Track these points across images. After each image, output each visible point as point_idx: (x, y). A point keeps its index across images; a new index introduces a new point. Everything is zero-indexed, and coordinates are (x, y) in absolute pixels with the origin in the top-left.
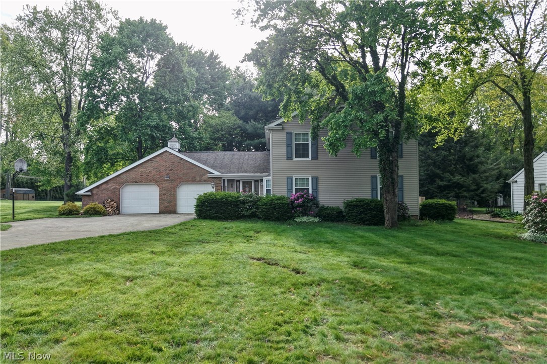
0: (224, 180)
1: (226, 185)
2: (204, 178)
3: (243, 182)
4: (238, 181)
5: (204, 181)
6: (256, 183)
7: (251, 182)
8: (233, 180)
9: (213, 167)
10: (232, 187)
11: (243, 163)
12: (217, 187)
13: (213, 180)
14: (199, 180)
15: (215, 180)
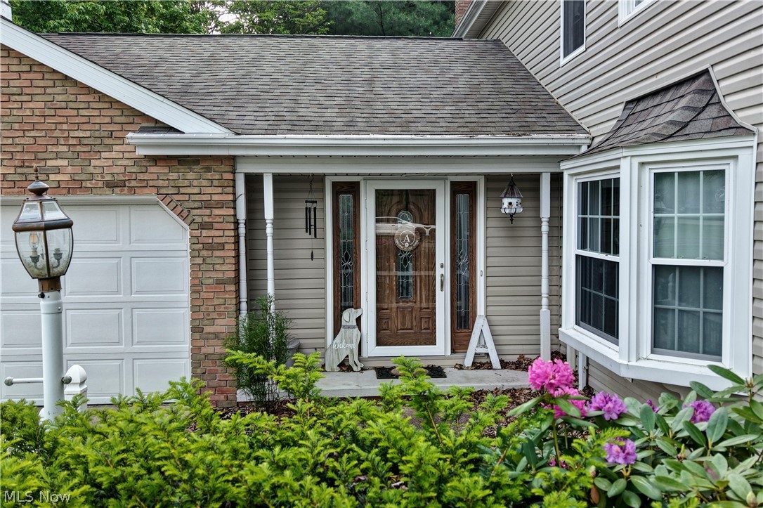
0: (254, 183)
1: (269, 213)
2: (112, 161)
3: (380, 195)
4: (347, 189)
5: (111, 185)
6: (463, 199)
7: (432, 194)
8: (316, 181)
9: (183, 97)
10: (312, 227)
11: (370, 82)
12: (203, 226)
13: (173, 176)
14: (67, 177)
15: (191, 175)
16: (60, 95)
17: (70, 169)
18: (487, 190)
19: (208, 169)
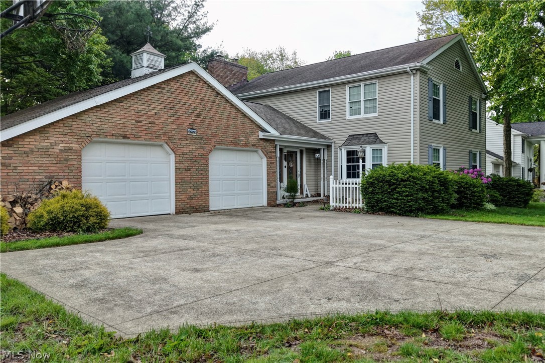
2: (253, 139)
5: (253, 146)
7: (296, 152)
12: (270, 158)
13: (265, 144)
14: (244, 143)
15: (268, 144)
16: (243, 120)
17: (245, 140)
18: (306, 152)
19: (271, 143)
